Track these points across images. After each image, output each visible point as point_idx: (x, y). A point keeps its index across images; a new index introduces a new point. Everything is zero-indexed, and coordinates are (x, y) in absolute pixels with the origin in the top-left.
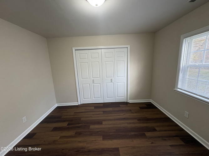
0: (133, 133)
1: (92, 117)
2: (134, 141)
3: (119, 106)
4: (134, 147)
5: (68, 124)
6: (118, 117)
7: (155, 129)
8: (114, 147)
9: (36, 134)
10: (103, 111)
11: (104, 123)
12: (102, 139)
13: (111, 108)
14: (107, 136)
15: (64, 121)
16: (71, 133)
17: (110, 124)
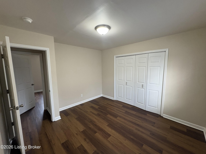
0: (132, 137)
1: (114, 111)
2: (126, 141)
3: (146, 115)
4: (121, 143)
5: (99, 108)
6: (134, 121)
7: (162, 152)
8: (109, 133)
9: (84, 105)
10: (126, 111)
11: (118, 118)
12: (107, 125)
13: (136, 113)
14: (112, 125)
15: (98, 105)
16: (96, 112)
17: (121, 121)
